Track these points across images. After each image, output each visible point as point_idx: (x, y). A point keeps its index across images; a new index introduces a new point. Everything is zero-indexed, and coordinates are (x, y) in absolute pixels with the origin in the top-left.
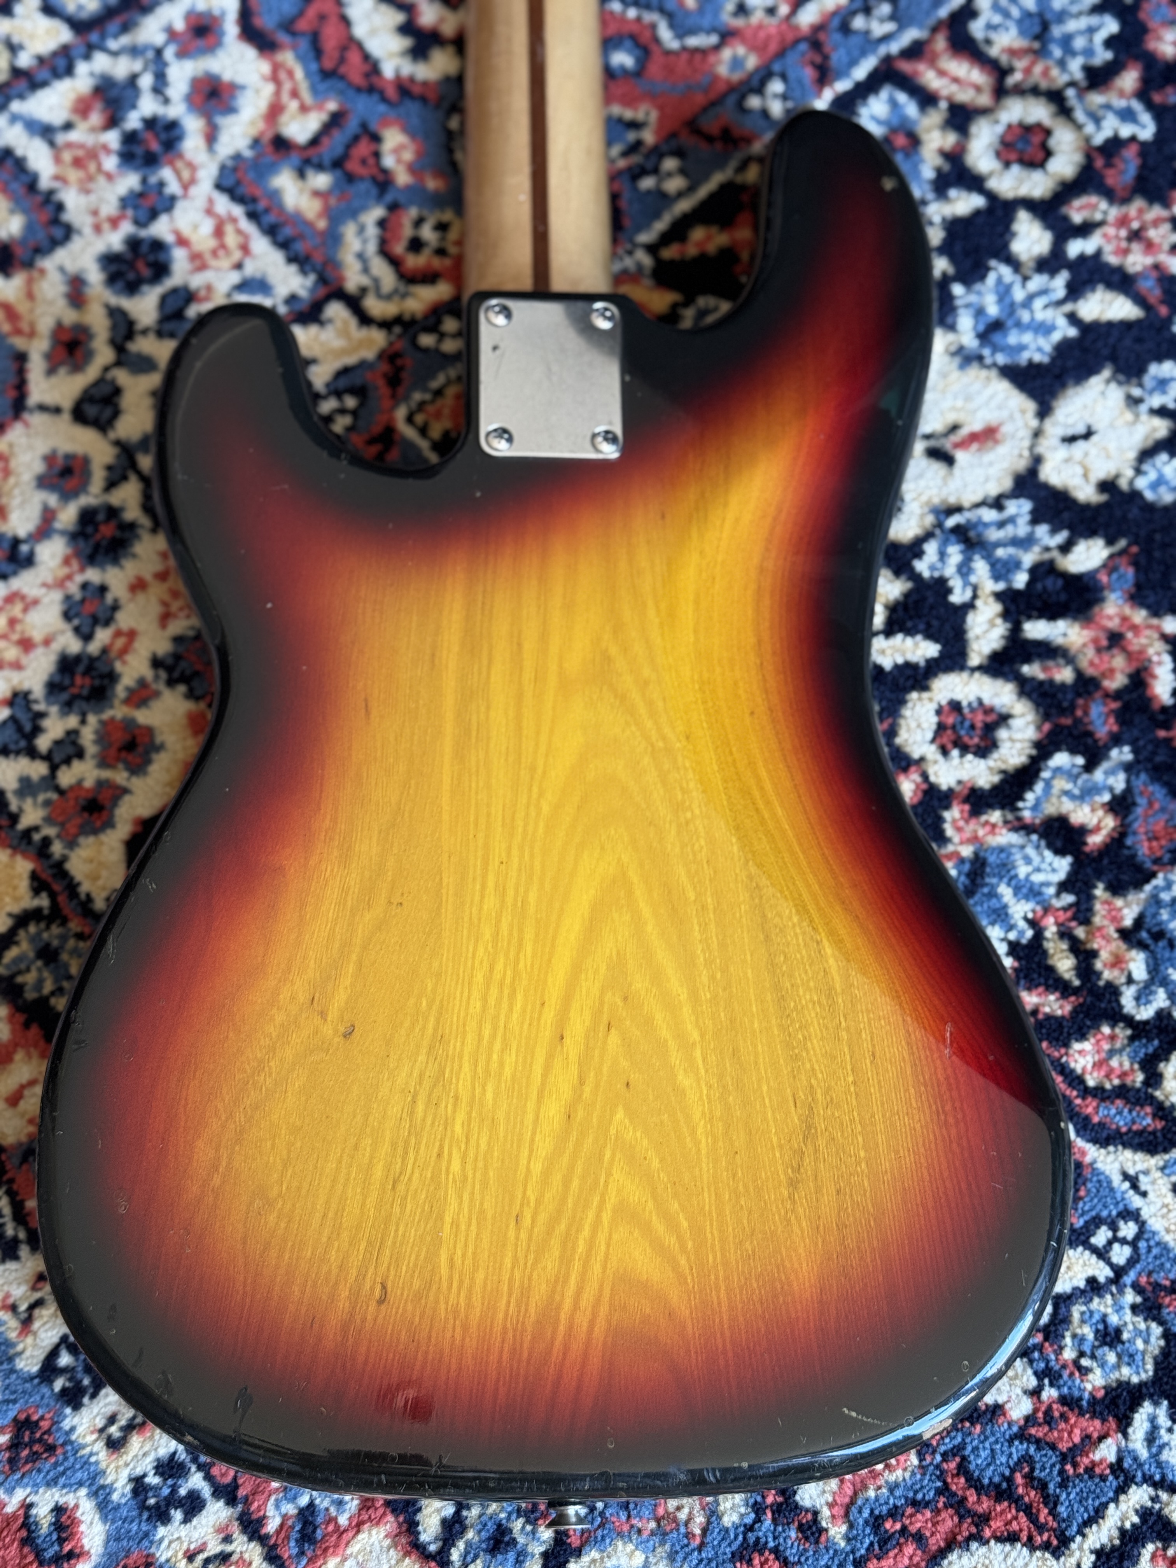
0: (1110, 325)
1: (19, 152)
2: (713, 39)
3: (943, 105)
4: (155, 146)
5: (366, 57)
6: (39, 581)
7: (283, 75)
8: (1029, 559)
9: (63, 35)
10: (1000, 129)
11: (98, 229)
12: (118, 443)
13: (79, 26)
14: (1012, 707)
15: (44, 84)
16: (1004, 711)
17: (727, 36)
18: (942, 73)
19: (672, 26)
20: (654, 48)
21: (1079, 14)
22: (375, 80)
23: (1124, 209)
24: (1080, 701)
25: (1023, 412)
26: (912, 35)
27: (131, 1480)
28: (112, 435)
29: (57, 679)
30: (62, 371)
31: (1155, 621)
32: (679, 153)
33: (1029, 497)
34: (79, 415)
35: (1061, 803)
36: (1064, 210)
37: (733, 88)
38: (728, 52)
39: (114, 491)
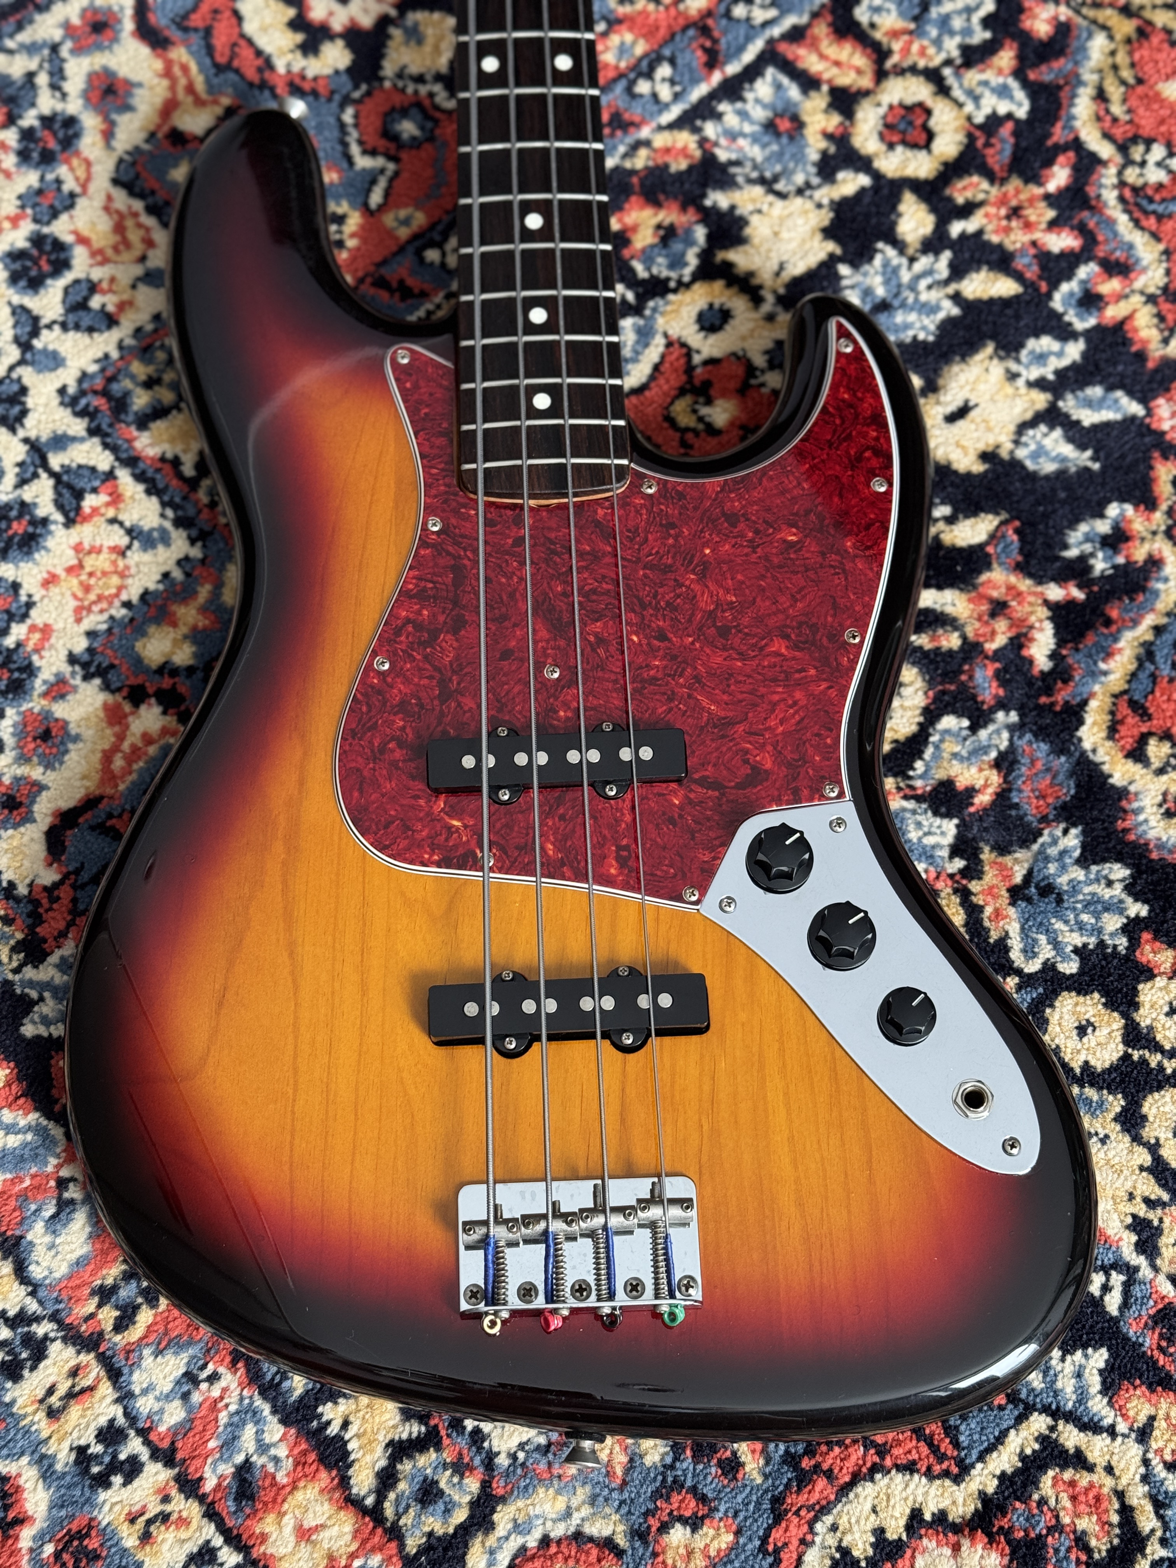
0: (991, 301)
2: (601, 27)
3: (825, 88)
4: (52, 145)
5: (258, 53)
7: (177, 71)
10: (882, 110)
12: (26, 441)
17: (613, 23)
18: (822, 57)
22: (267, 75)
23: (1003, 188)
24: (966, 667)
26: (793, 20)
27: (71, 1449)
28: (21, 433)
31: (1039, 589)
35: (952, 767)
36: (947, 191)
37: (621, 76)
38: (615, 40)
39: (26, 487)
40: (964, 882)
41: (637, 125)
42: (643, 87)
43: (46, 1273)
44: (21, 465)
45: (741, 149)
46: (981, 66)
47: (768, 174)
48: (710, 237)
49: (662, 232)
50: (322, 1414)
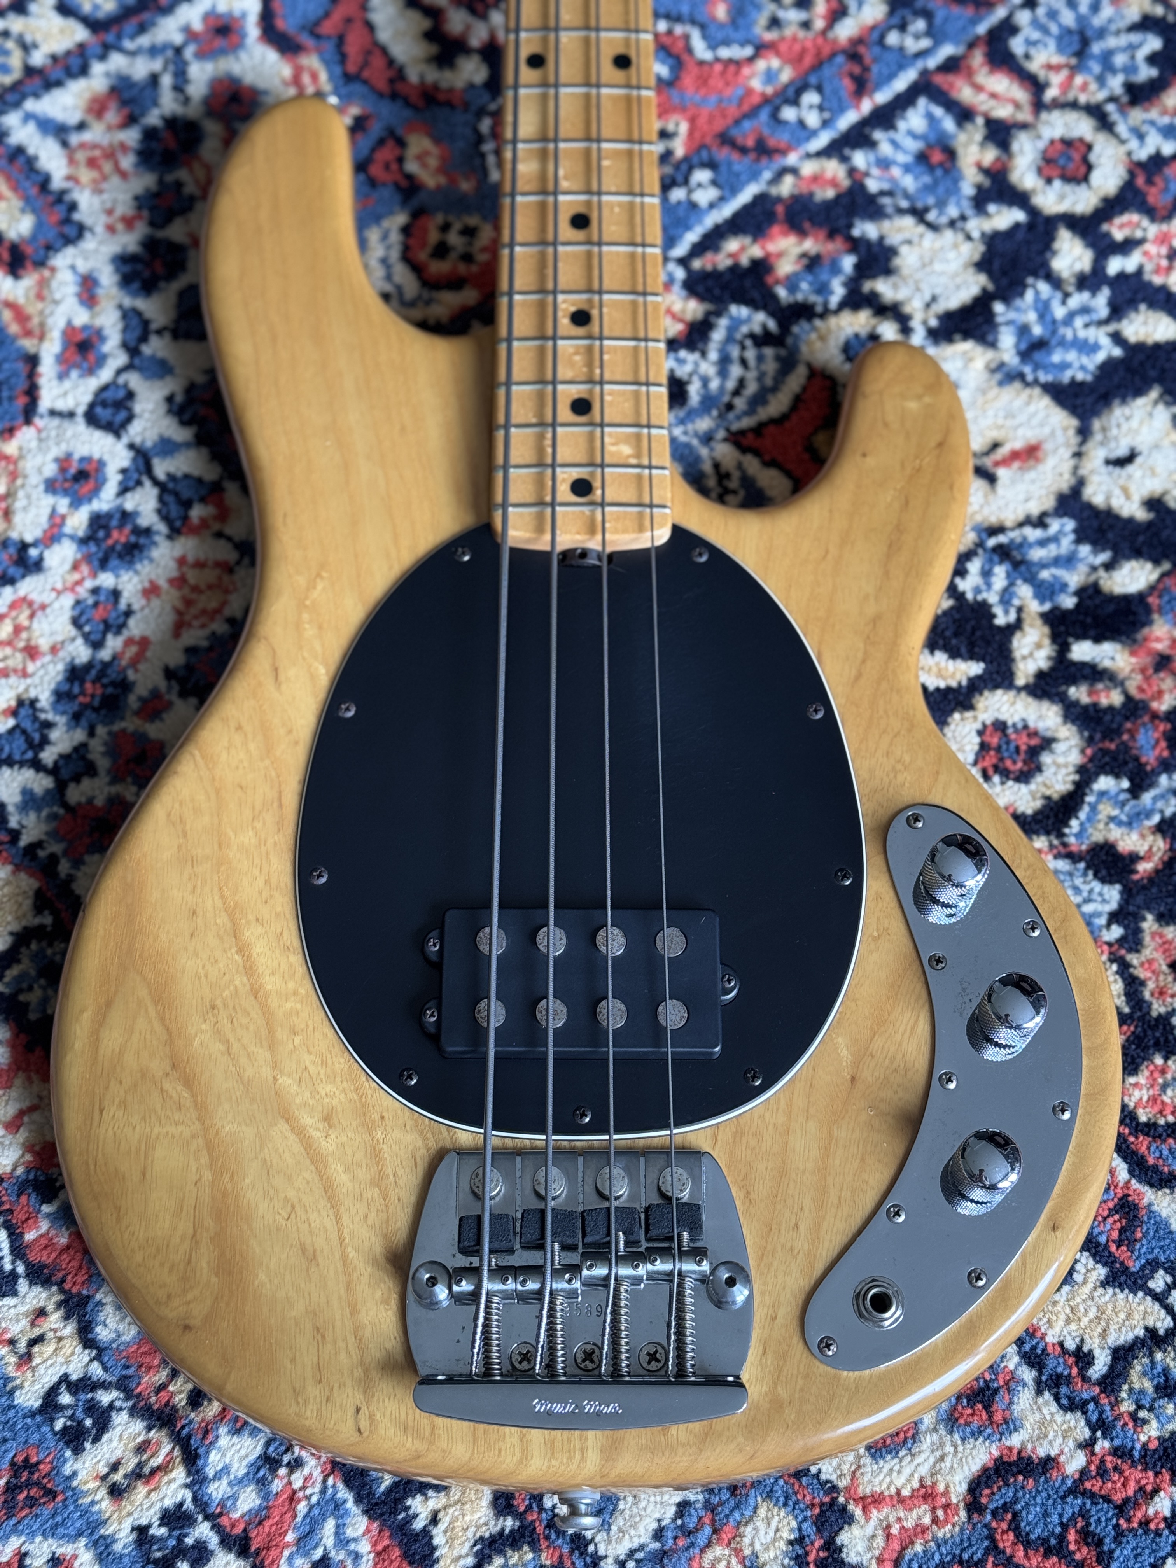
0: (1156, 346)
1: (31, 151)
2: (748, 51)
3: (981, 120)
4: (175, 147)
5: (391, 62)
6: (49, 587)
7: (306, 79)
8: (1075, 579)
9: (80, 33)
10: (1041, 145)
11: (111, 229)
12: (131, 446)
13: (94, 24)
14: (1056, 731)
15: (59, 84)
16: (1049, 734)
17: (761, 49)
18: (979, 88)
19: (705, 37)
20: (685, 57)
21: (1118, 33)
22: (399, 87)
23: (1164, 227)
24: (1128, 725)
25: (1065, 429)
26: (947, 50)
27: (133, 1529)
28: (125, 440)
29: (66, 687)
30: (74, 374)
32: (711, 165)
33: (1072, 516)
34: (91, 418)
35: (1110, 830)
36: (1105, 227)
37: (766, 100)
38: (761, 65)
39: (129, 495)
40: (1123, 952)
41: (784, 152)
42: (789, 114)
43: (113, 1336)
44: (124, 471)
45: (892, 180)
46: (1147, 104)
47: (920, 205)
48: (858, 267)
49: (805, 261)
50: (409, 1507)
